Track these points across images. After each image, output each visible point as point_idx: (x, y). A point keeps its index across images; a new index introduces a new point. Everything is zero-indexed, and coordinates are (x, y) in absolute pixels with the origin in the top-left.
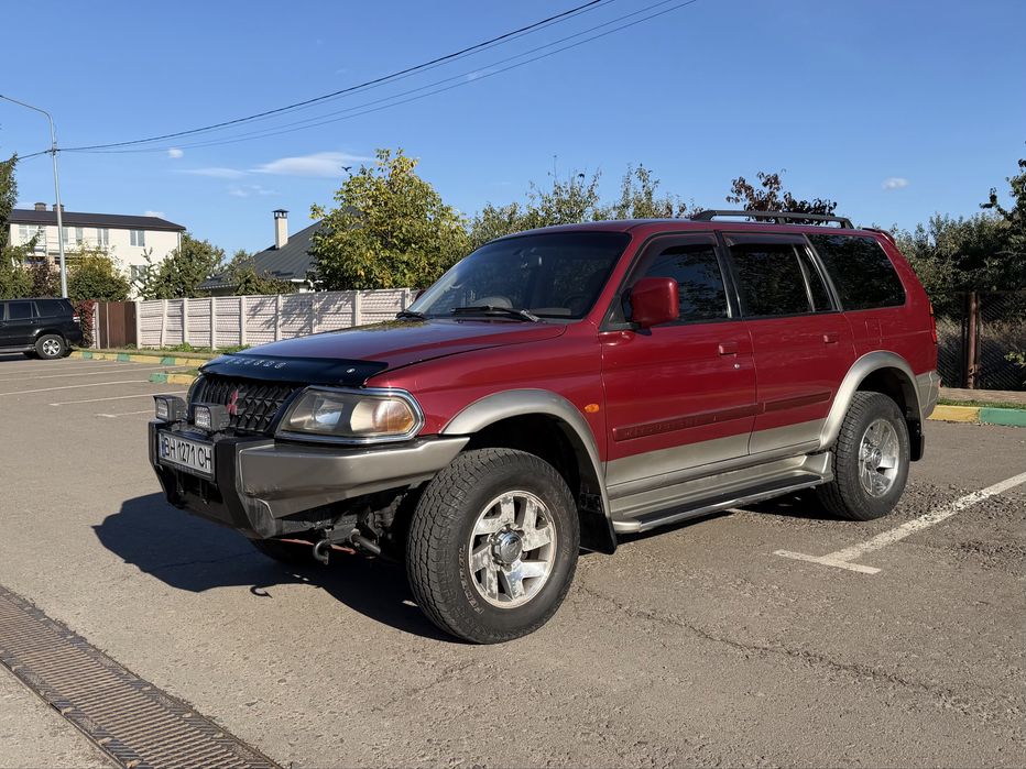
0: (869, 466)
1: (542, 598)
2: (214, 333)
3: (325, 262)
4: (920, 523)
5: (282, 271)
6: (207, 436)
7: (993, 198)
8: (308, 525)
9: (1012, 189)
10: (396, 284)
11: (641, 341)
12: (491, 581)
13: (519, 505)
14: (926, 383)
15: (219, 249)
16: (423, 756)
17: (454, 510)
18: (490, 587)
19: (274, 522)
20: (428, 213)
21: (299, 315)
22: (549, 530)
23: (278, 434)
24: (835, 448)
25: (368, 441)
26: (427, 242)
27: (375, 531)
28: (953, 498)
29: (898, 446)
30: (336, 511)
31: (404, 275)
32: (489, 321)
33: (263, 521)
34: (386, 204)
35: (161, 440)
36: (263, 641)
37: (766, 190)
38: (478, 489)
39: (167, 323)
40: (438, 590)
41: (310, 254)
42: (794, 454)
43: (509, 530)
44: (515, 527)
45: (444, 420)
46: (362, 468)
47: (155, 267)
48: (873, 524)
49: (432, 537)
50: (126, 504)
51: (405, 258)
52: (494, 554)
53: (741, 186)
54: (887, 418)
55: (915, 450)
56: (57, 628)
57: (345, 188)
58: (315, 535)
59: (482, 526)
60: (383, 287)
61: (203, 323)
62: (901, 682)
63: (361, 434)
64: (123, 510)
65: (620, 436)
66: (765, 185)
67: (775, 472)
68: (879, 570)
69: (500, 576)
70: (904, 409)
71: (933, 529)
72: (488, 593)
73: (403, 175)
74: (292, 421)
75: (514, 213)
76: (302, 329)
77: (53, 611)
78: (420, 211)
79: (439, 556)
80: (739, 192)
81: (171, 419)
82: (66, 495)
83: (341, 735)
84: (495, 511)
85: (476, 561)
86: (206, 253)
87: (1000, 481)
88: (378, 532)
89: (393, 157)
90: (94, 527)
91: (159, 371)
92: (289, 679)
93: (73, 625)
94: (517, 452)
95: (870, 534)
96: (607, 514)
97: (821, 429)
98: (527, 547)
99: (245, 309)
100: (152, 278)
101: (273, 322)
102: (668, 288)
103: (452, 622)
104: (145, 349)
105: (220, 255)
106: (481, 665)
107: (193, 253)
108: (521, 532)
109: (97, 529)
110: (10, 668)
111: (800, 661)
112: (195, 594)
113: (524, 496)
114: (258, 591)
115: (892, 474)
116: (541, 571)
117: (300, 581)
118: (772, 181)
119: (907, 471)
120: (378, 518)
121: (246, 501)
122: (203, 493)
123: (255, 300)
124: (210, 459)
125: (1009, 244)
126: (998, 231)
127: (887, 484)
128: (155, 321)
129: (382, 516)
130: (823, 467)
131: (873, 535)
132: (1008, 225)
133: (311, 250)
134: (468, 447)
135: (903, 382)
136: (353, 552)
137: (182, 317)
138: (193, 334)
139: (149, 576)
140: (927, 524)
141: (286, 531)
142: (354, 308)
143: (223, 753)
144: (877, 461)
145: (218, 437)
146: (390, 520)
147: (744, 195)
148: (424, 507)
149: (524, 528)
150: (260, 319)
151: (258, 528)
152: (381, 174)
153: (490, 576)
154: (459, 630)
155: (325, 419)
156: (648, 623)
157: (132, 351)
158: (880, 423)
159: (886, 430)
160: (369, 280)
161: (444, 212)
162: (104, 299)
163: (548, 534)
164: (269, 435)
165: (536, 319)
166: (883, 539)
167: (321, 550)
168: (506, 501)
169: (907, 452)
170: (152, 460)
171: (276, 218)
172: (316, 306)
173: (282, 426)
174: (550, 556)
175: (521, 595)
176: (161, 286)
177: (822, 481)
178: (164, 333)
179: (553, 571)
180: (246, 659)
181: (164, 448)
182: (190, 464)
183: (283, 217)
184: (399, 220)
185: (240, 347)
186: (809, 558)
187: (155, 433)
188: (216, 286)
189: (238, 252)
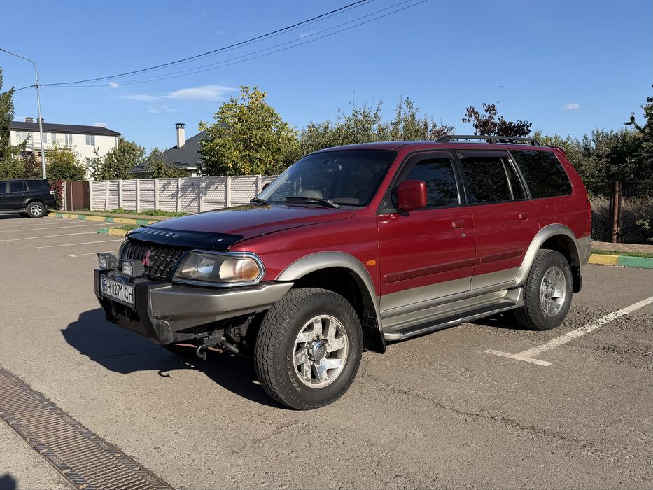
0: (546, 296)
1: (339, 382)
2: (138, 201)
3: (208, 158)
4: (578, 333)
5: (181, 162)
6: (130, 280)
7: (633, 119)
8: (193, 336)
9: (644, 113)
10: (252, 172)
11: (403, 220)
12: (307, 372)
13: (325, 324)
14: (583, 243)
15: (142, 147)
16: (262, 483)
17: (284, 328)
18: (306, 375)
19: (171, 334)
20: (273, 127)
21: (191, 191)
22: (344, 339)
23: (174, 279)
24: (525, 285)
25: (230, 285)
26: (272, 146)
27: (235, 339)
28: (599, 316)
29: (564, 280)
30: (211, 327)
31: (258, 166)
32: (307, 207)
33: (165, 333)
34: (246, 121)
35: (102, 281)
36: (165, 407)
37: (487, 114)
38: (299, 314)
39: (109, 195)
40: (274, 377)
41: (199, 152)
42: (499, 289)
43: (318, 340)
44: (322, 338)
45: (278, 272)
46: (226, 302)
47: (102, 159)
48: (548, 333)
49: (270, 345)
50: (82, 315)
51: (259, 155)
52: (309, 354)
53: (472, 112)
54: (559, 266)
55: (576, 286)
56: (37, 397)
57: (221, 111)
58: (198, 342)
59: (302, 337)
60: (244, 174)
61: (132, 196)
62: (561, 437)
63: (226, 281)
64: (79, 319)
65: (389, 280)
66: (487, 111)
67: (487, 301)
68: (551, 363)
69: (313, 368)
70: (569, 260)
71: (586, 337)
72: (305, 379)
73: (257, 102)
74: (183, 271)
75: (327, 128)
76: (193, 199)
77: (36, 386)
78: (268, 127)
79: (275, 357)
80: (470, 116)
81: (108, 268)
82: (45, 309)
83: (212, 469)
84: (310, 328)
85: (297, 359)
86: (134, 150)
87: (629, 305)
88: (237, 340)
89: (251, 92)
90: (61, 330)
91: (104, 226)
92: (181, 432)
93: (48, 395)
94: (324, 290)
95: (547, 340)
96: (380, 329)
97: (516, 274)
98: (330, 350)
99: (157, 187)
100: (99, 166)
101: (175, 195)
102: (420, 187)
103: (283, 397)
104: (95, 211)
105: (142, 151)
106: (300, 424)
107: (125, 149)
108: (326, 341)
109: (63, 331)
110: (9, 423)
111: (499, 424)
112: (123, 375)
113: (328, 318)
114: (163, 373)
115: (561, 301)
116: (338, 365)
117: (189, 368)
118: (491, 109)
119: (571, 299)
120: (237, 331)
121: (154, 322)
122: (128, 315)
123: (164, 181)
124: (132, 295)
125: (642, 148)
126: (635, 139)
127: (558, 308)
128: (101, 194)
129: (239, 330)
130: (517, 297)
131: (548, 340)
132: (641, 135)
133: (199, 150)
134: (293, 287)
135: (569, 243)
136: (221, 351)
137: (118, 191)
138: (125, 202)
139: (95, 363)
140: (583, 333)
141: (179, 340)
142: (226, 187)
143: (139, 480)
144: (552, 293)
145: (137, 281)
146: (244, 332)
147: (473, 117)
148: (265, 325)
149: (328, 338)
150: (167, 193)
151: (162, 338)
152: (243, 102)
153: (306, 368)
154: (286, 401)
155: (204, 270)
156: (405, 397)
157: (88, 213)
158: (554, 269)
159: (558, 274)
160: (236, 169)
161: (283, 127)
162: (69, 179)
163: (343, 342)
164: (169, 280)
165: (337, 206)
166: (554, 343)
167: (202, 351)
168: (317, 322)
169: (571, 288)
170: (96, 293)
171: (178, 128)
172: (202, 185)
173: (177, 274)
174: (344, 355)
175: (326, 380)
176: (105, 170)
177: (517, 306)
178: (107, 201)
179: (346, 364)
180: (154, 418)
181: (103, 286)
182: (119, 297)
183: (182, 128)
184: (254, 132)
185: (155, 211)
186: (507, 355)
187: (98, 276)
188: (140, 171)
189: (154, 149)
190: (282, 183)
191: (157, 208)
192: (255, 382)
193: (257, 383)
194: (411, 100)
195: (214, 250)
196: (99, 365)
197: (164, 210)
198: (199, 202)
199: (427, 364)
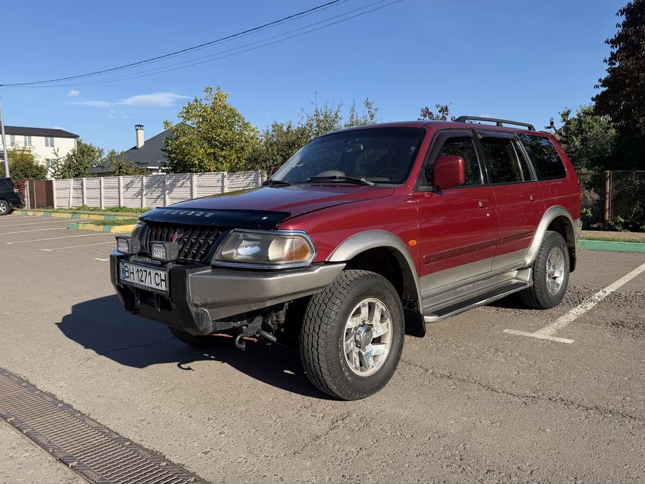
0: (549, 276)
1: (385, 368)
2: (103, 199)
3: (173, 156)
4: (580, 310)
5: (142, 162)
6: (162, 265)
7: (552, 123)
8: (233, 324)
9: (562, 118)
10: (218, 170)
12: (355, 359)
13: (371, 307)
14: (577, 225)
15: (100, 149)
17: (334, 314)
18: (355, 363)
19: (211, 323)
20: (236, 127)
21: (157, 188)
22: (388, 323)
23: (213, 262)
24: (533, 265)
25: (279, 267)
26: (236, 144)
27: (272, 326)
28: (590, 294)
29: (563, 260)
30: (250, 316)
31: (223, 164)
33: (205, 323)
34: (211, 120)
35: (121, 267)
36: (198, 403)
37: (441, 115)
38: (349, 297)
39: (72, 193)
40: (325, 366)
41: (163, 150)
42: (510, 270)
43: (364, 324)
44: (367, 322)
46: (278, 286)
47: (61, 160)
48: (553, 311)
49: (321, 331)
50: (74, 308)
51: (223, 154)
52: (356, 341)
53: (426, 112)
54: (559, 247)
55: (572, 266)
56: (49, 399)
57: (185, 110)
58: (236, 331)
59: (351, 323)
60: (209, 171)
61: (96, 193)
62: (631, 417)
63: (274, 263)
65: (427, 261)
66: (440, 112)
67: (502, 281)
68: (573, 341)
69: (360, 354)
70: (567, 241)
71: (589, 313)
72: (353, 366)
73: (220, 103)
74: (223, 253)
75: (290, 127)
76: (160, 196)
77: (42, 385)
78: (231, 125)
79: (326, 344)
81: (130, 253)
82: (32, 302)
84: (358, 312)
85: (347, 346)
86: (92, 151)
88: (274, 327)
89: (214, 92)
90: (57, 324)
92: (226, 431)
93: (60, 395)
94: (370, 272)
95: (554, 318)
96: (421, 312)
97: (526, 254)
98: (375, 336)
99: (122, 185)
100: (59, 166)
101: (140, 193)
104: (60, 209)
105: (101, 152)
107: (84, 151)
108: (372, 325)
109: (59, 325)
110: (22, 431)
112: (140, 369)
113: (374, 301)
114: (183, 366)
115: (560, 280)
116: (383, 351)
117: (209, 359)
118: (444, 110)
119: (568, 278)
120: (274, 318)
121: (193, 310)
122: (158, 304)
123: (128, 179)
124: (163, 281)
127: (558, 286)
128: (65, 192)
129: (277, 316)
130: (527, 276)
132: (560, 138)
133: (164, 148)
134: (345, 269)
135: (566, 225)
136: (256, 340)
137: (82, 189)
138: (90, 200)
139: (103, 357)
140: (583, 311)
141: (219, 329)
142: (191, 184)
144: (553, 273)
145: (170, 266)
146: (282, 319)
147: (428, 117)
148: (312, 310)
149: (373, 323)
150: (133, 191)
151: (201, 328)
152: (208, 103)
153: (355, 355)
154: (338, 393)
156: (451, 382)
157: (52, 210)
158: (556, 249)
159: (558, 254)
160: (201, 167)
161: (246, 125)
162: (32, 178)
163: (387, 326)
164: (205, 263)
165: (372, 184)
166: (563, 321)
167: (241, 341)
168: (364, 305)
169: (568, 267)
170: (113, 280)
171: (137, 130)
172: (168, 183)
173: (216, 256)
174: (388, 340)
175: (373, 367)
176: (65, 171)
177: (528, 286)
178: (71, 199)
179: (391, 350)
180: (190, 417)
181: (123, 272)
182: (147, 284)
183: (141, 129)
184: (219, 130)
185: (120, 207)
186: (526, 334)
187: (116, 262)
188: (100, 170)
189: (110, 150)
190: (294, 166)
191: (122, 205)
192: (286, 371)
193: (289, 372)
194: (370, 101)
195: (258, 229)
196: (108, 359)
197: (128, 206)
198: (164, 198)
199: (454, 346)
